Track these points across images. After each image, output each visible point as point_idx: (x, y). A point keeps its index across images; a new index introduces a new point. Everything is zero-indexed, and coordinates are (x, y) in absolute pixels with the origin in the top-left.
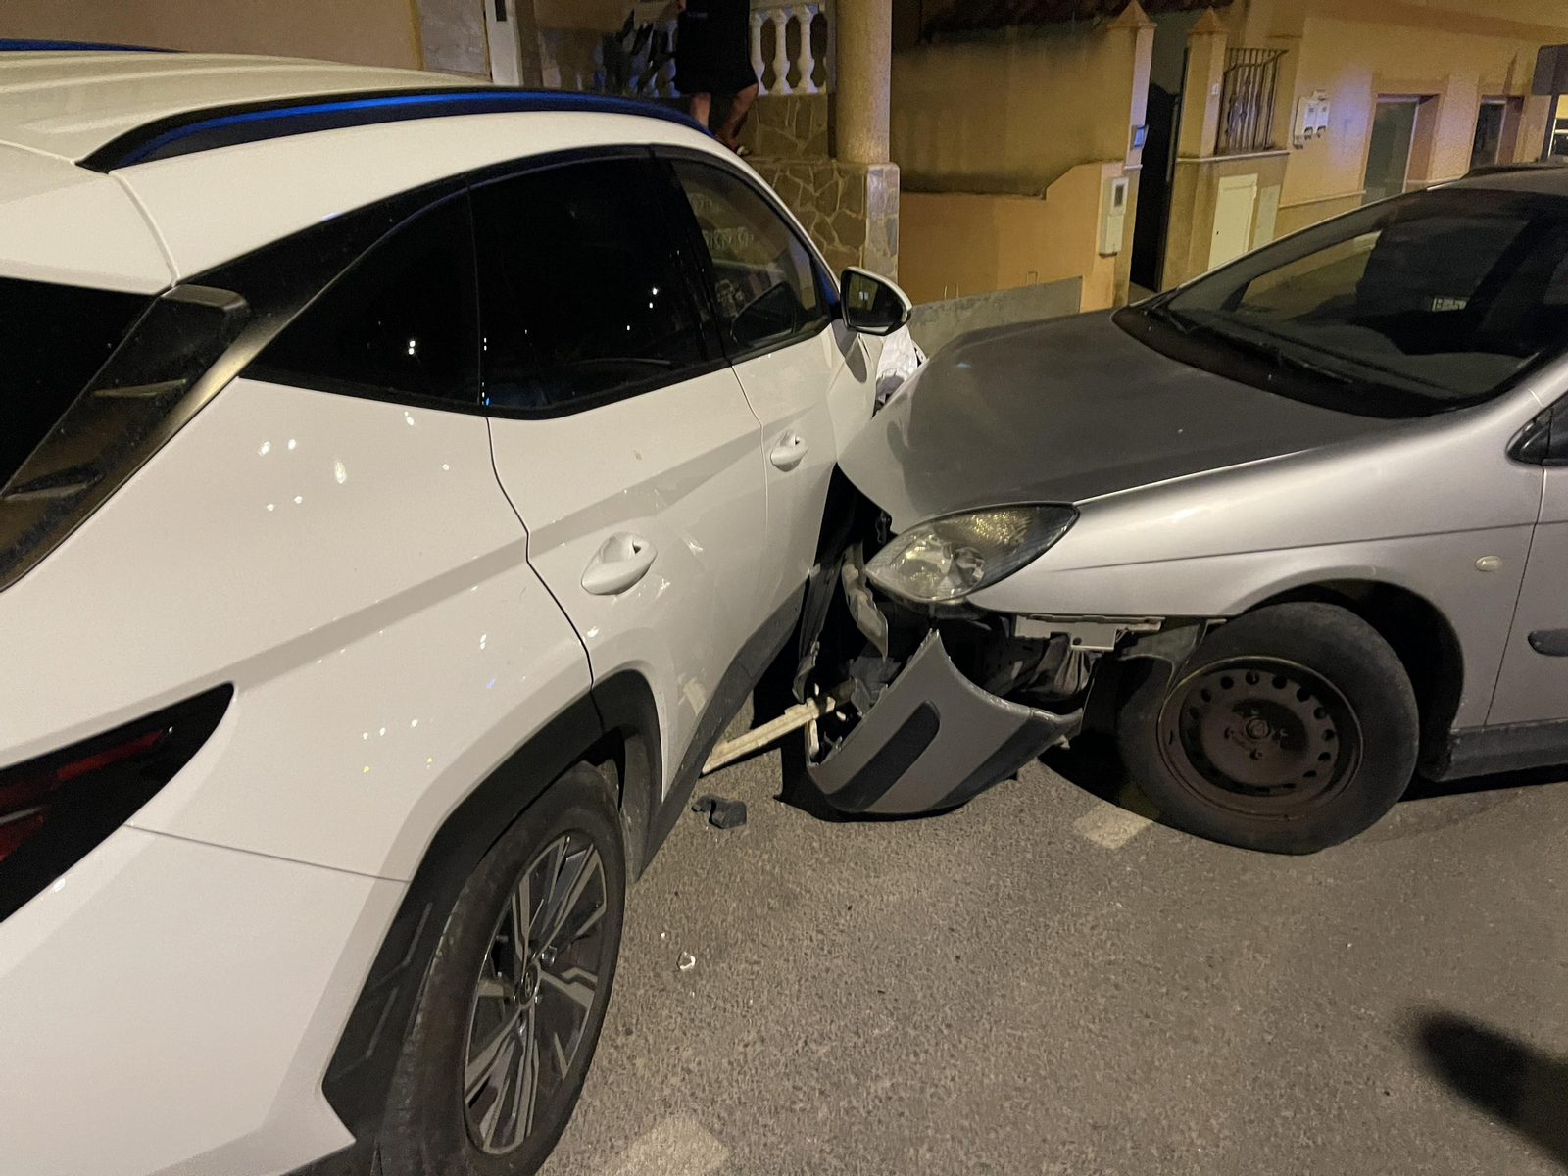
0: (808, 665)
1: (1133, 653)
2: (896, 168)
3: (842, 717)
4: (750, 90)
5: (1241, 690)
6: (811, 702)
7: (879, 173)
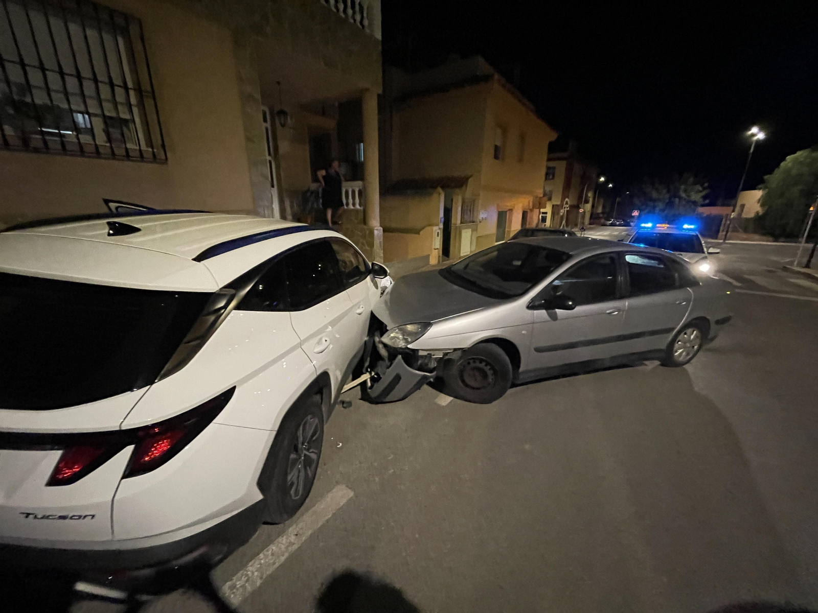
0: (367, 364)
1: (447, 357)
2: (382, 228)
3: (376, 376)
4: (342, 208)
5: (472, 365)
6: (368, 374)
7: (377, 230)
